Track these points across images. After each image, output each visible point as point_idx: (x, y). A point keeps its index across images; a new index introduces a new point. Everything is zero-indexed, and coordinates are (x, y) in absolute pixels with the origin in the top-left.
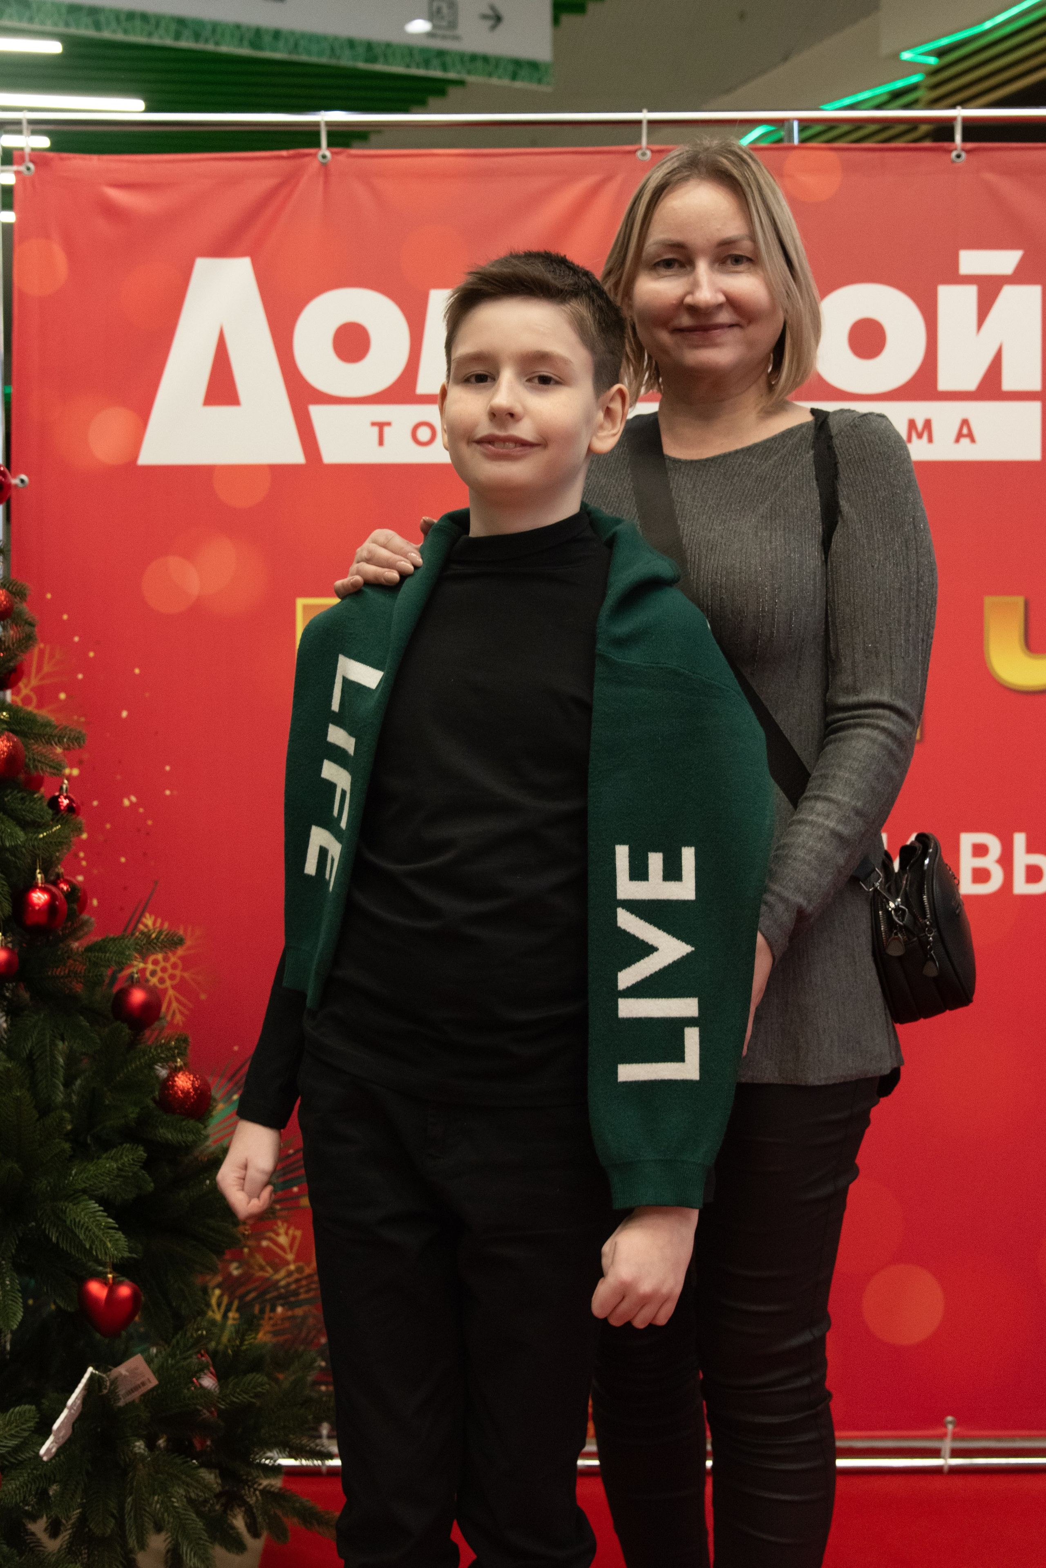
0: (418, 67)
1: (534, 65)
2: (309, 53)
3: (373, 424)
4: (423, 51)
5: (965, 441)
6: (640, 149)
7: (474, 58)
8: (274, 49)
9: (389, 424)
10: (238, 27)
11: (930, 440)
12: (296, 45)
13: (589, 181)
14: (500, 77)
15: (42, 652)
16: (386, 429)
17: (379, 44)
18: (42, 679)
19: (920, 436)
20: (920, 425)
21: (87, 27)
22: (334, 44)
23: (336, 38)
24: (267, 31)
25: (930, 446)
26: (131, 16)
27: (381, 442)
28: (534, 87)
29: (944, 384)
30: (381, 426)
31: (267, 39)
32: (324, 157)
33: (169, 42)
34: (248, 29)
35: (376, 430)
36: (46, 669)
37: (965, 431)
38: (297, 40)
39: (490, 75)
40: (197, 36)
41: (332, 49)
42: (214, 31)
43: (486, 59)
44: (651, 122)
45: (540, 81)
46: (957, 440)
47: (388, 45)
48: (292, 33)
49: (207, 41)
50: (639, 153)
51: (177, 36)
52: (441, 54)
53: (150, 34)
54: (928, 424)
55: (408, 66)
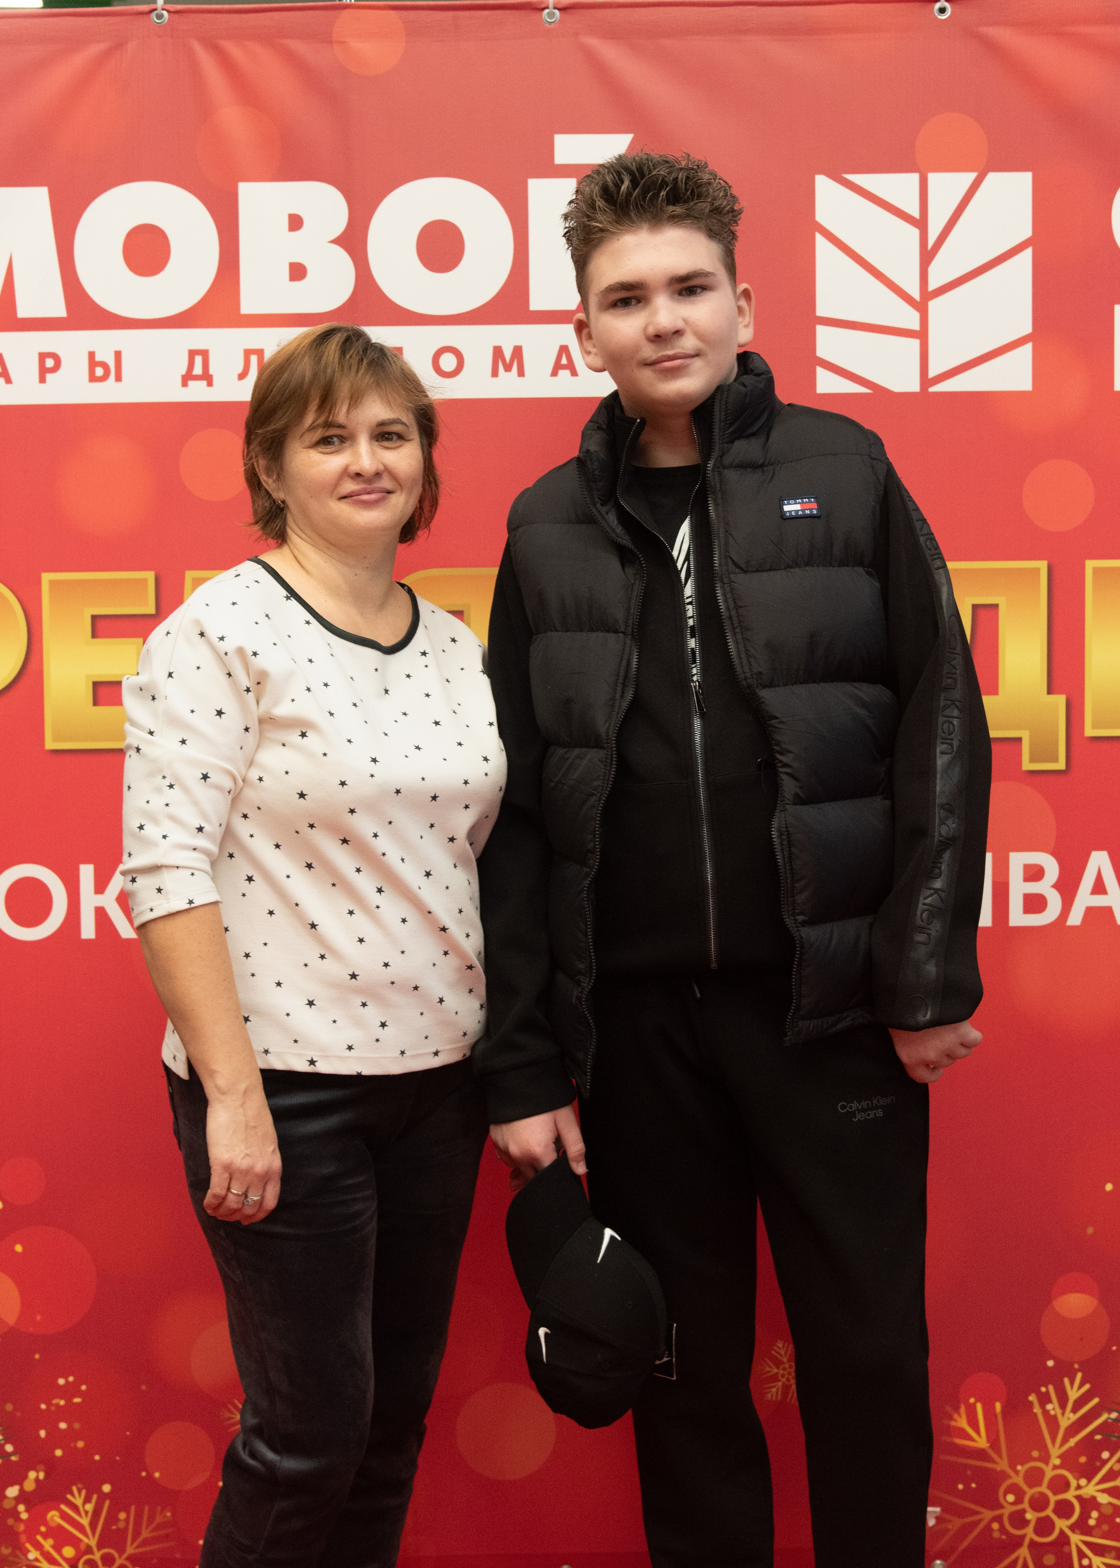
5: (564, 374)
6: (156, 9)
11: (521, 373)
13: (95, 49)
19: (508, 368)
20: (508, 354)
25: (521, 378)
29: (536, 303)
37: (564, 361)
46: (554, 373)
50: (154, 15)
54: (518, 352)
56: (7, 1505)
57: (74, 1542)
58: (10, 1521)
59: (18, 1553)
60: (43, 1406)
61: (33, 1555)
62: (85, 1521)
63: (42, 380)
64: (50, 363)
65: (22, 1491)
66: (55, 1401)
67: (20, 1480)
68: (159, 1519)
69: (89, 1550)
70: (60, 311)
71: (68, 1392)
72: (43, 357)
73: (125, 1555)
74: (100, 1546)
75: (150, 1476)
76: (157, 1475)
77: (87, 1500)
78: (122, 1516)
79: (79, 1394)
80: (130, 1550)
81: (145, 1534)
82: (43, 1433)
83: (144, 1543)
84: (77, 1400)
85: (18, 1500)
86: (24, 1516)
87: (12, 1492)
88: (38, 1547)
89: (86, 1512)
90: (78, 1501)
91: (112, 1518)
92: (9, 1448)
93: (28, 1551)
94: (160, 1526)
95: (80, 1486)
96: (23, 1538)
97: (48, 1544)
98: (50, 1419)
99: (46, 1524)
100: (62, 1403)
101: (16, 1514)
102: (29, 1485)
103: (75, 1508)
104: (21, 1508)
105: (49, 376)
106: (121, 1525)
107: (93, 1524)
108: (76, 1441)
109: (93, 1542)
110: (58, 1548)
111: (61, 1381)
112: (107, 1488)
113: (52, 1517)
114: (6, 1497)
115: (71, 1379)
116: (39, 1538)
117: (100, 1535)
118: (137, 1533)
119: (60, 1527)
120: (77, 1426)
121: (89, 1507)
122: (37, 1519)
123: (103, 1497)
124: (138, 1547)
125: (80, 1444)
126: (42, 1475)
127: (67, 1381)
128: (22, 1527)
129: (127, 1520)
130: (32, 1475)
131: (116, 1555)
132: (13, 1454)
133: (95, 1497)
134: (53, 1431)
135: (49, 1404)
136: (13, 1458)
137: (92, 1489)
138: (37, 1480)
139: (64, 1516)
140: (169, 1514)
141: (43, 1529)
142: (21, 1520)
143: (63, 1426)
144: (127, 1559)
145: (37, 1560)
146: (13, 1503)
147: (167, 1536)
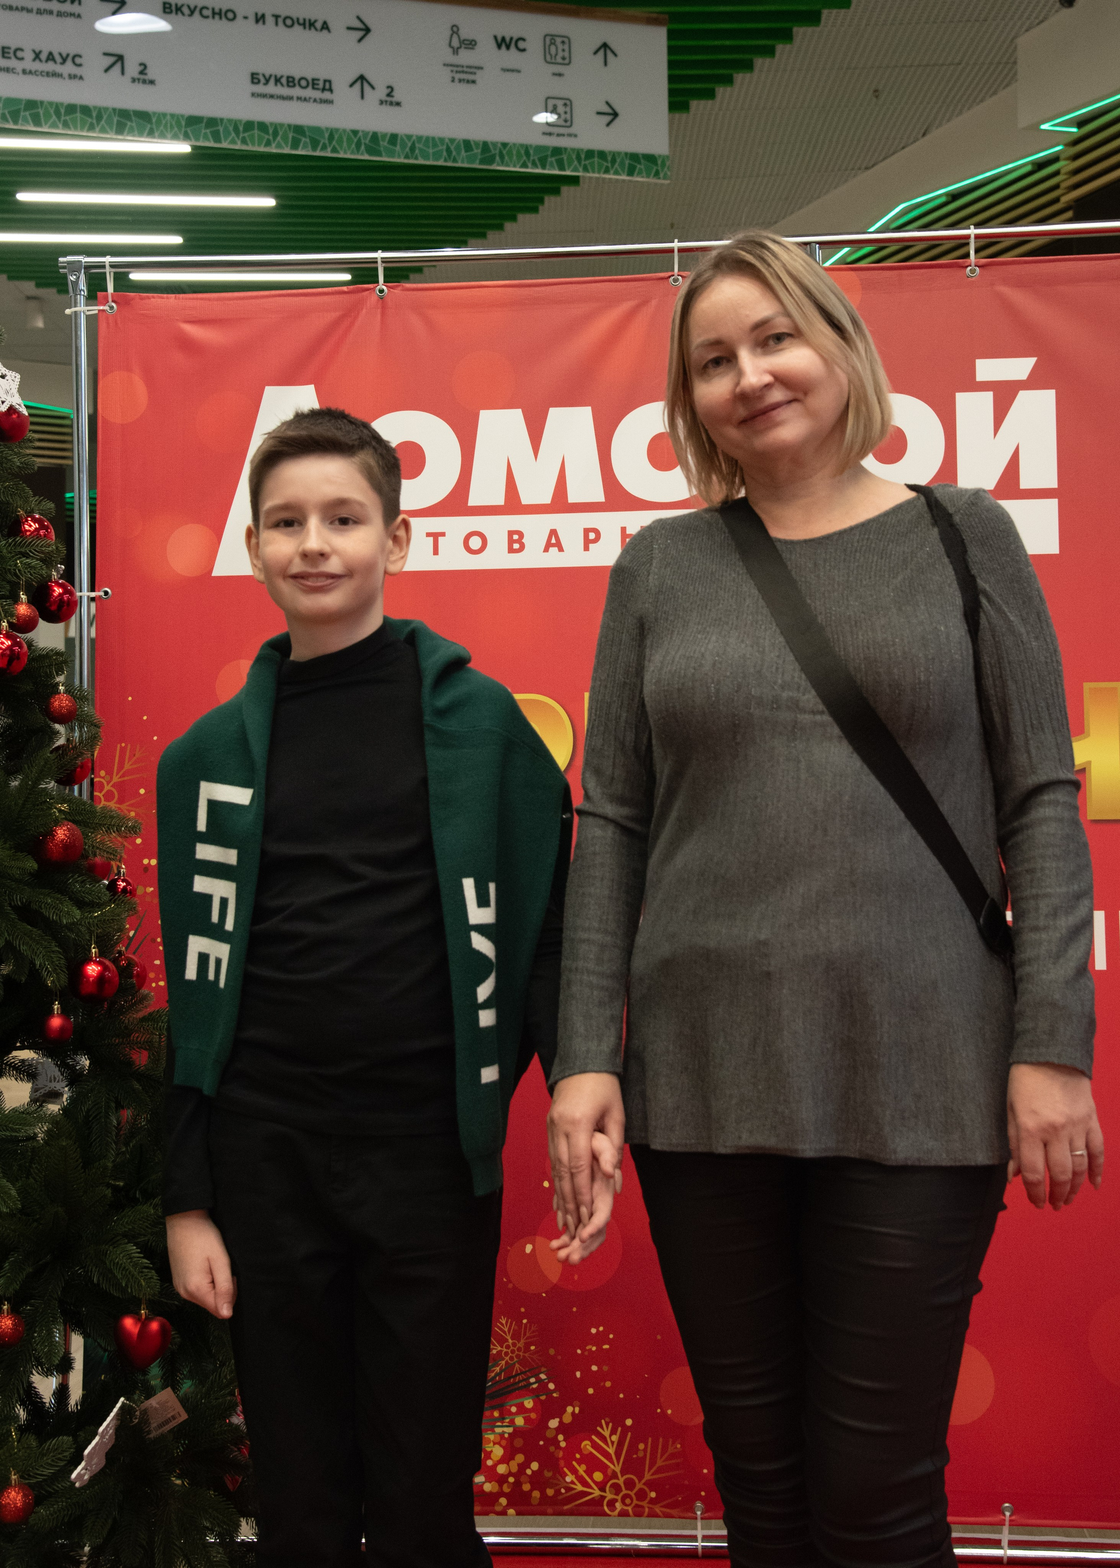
0: (534, 165)
1: (651, 159)
2: (426, 156)
3: (429, 535)
4: (539, 149)
6: (672, 275)
7: (590, 154)
8: (391, 153)
9: (443, 534)
10: (355, 132)
12: (412, 149)
13: (625, 306)
14: (616, 173)
15: (123, 750)
16: (440, 539)
17: (495, 144)
18: (123, 776)
21: (206, 138)
22: (449, 146)
23: (452, 140)
24: (384, 135)
26: (249, 125)
27: (436, 552)
28: (652, 180)
29: (962, 482)
30: (436, 536)
31: (384, 144)
32: (381, 291)
33: (287, 150)
34: (366, 134)
35: (431, 539)
36: (127, 766)
38: (413, 144)
39: (607, 171)
40: (315, 144)
41: (448, 150)
42: (331, 137)
43: (602, 154)
44: (681, 250)
45: (657, 174)
47: (505, 145)
48: (409, 137)
49: (324, 148)
50: (672, 278)
51: (295, 144)
52: (557, 151)
53: (268, 144)
55: (524, 165)
56: (549, 1434)
57: (603, 1468)
58: (552, 1449)
59: (558, 1476)
60: (579, 1351)
61: (569, 1478)
62: (611, 1451)
63: (586, 548)
64: (592, 536)
65: (561, 1422)
66: (588, 1348)
67: (560, 1414)
68: (671, 1450)
69: (614, 1475)
70: (600, 498)
71: (599, 1339)
72: (587, 531)
73: (643, 1481)
74: (624, 1472)
75: (664, 1412)
76: (669, 1412)
77: (613, 1432)
78: (641, 1446)
79: (609, 1342)
80: (647, 1476)
81: (660, 1463)
82: (578, 1374)
83: (659, 1470)
84: (606, 1347)
85: (558, 1430)
86: (563, 1444)
87: (554, 1423)
88: (574, 1471)
89: (613, 1443)
90: (606, 1433)
91: (633, 1448)
92: (551, 1386)
93: (566, 1475)
94: (672, 1456)
95: (607, 1419)
96: (562, 1463)
97: (581, 1469)
98: (584, 1362)
99: (580, 1452)
100: (594, 1349)
101: (556, 1443)
102: (567, 1419)
103: (603, 1439)
104: (561, 1437)
105: (591, 546)
106: (641, 1454)
107: (618, 1454)
108: (605, 1381)
109: (618, 1469)
110: (589, 1472)
111: (594, 1331)
112: (629, 1422)
113: (586, 1445)
114: (548, 1428)
115: (601, 1329)
116: (574, 1463)
117: (623, 1463)
118: (653, 1463)
119: (591, 1453)
120: (605, 1368)
121: (615, 1438)
122: (574, 1447)
123: (626, 1429)
124: (653, 1474)
125: (608, 1384)
126: (577, 1410)
127: (598, 1330)
128: (561, 1454)
129: (645, 1450)
130: (570, 1409)
131: (637, 1481)
132: (554, 1391)
133: (620, 1429)
134: (586, 1371)
135: (583, 1350)
136: (555, 1395)
137: (617, 1423)
138: (573, 1413)
139: (595, 1445)
140: (679, 1446)
141: (578, 1456)
142: (560, 1448)
143: (594, 1368)
144: (644, 1484)
145: (572, 1482)
146: (554, 1432)
147: (678, 1465)
